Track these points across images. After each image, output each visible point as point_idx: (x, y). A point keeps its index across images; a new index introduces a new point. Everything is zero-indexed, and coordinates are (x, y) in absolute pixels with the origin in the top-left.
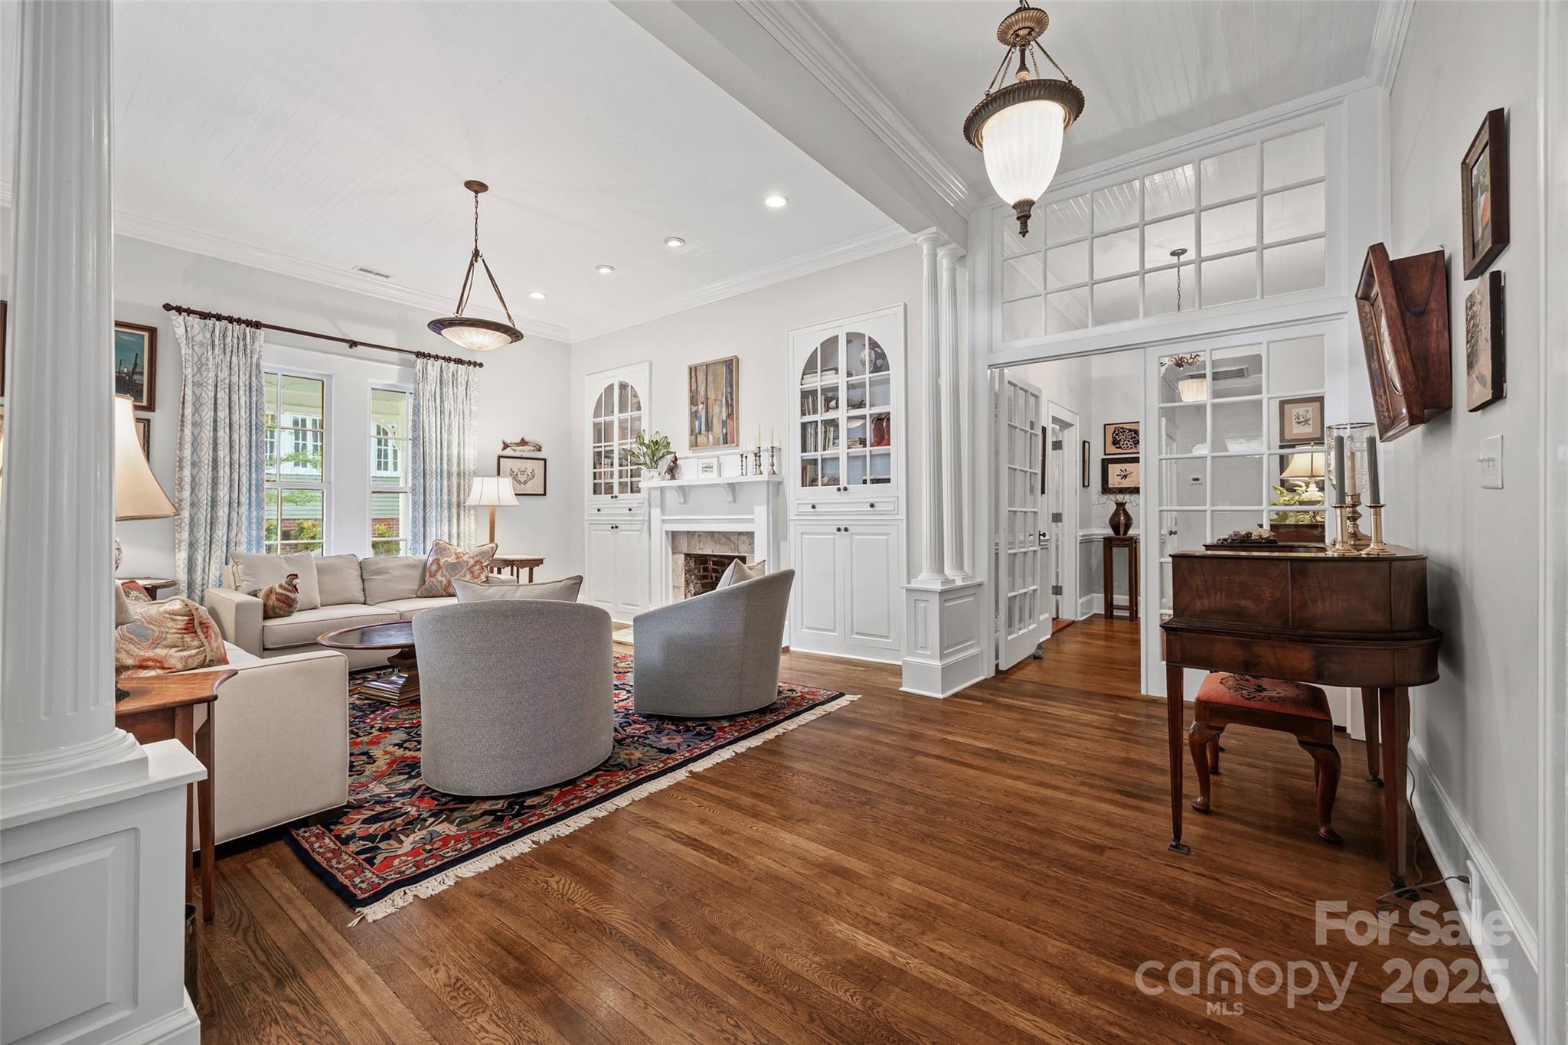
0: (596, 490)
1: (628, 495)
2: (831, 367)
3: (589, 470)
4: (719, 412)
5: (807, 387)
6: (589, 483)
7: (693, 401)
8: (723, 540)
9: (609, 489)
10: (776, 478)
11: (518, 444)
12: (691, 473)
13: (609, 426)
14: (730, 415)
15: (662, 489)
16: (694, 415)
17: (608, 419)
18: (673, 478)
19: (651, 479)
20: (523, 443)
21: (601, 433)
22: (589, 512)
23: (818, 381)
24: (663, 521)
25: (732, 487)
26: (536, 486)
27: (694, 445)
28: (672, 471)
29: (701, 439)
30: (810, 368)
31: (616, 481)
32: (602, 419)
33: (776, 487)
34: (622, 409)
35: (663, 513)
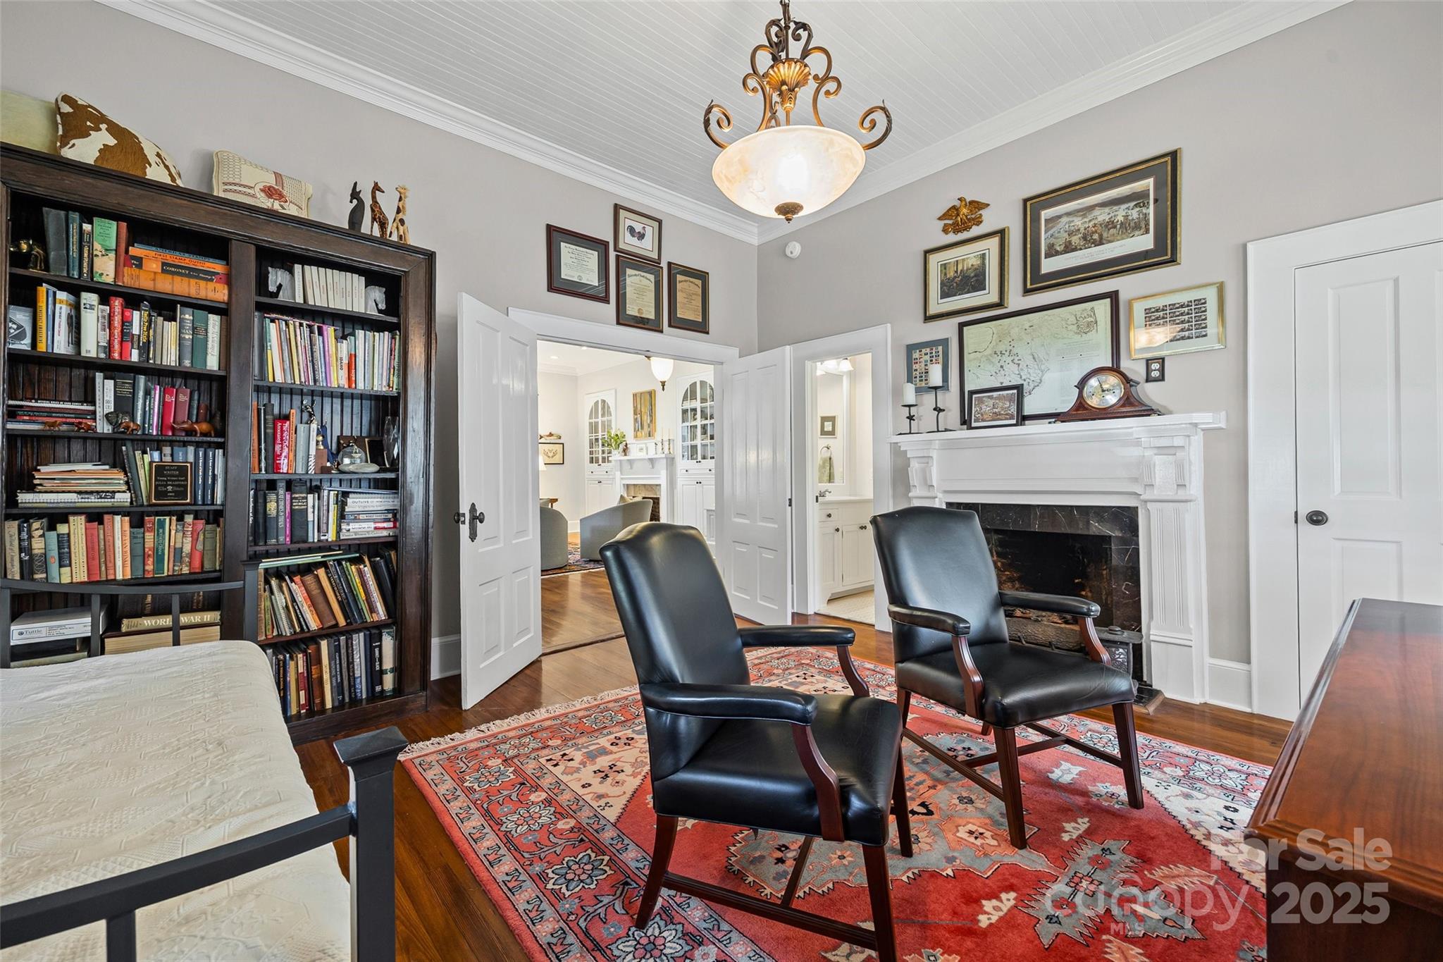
0: (591, 461)
1: (606, 464)
2: (693, 397)
3: (587, 449)
4: (646, 419)
5: (685, 407)
6: (587, 457)
7: (635, 413)
8: (650, 489)
9: (597, 461)
10: (671, 456)
11: (548, 436)
12: (634, 453)
13: (597, 423)
14: (651, 421)
15: (620, 461)
16: (636, 420)
17: (596, 420)
18: (625, 455)
19: (616, 455)
20: (551, 435)
21: (593, 428)
22: (587, 473)
23: (689, 405)
24: (622, 478)
25: (652, 461)
26: (558, 459)
27: (636, 437)
28: (625, 451)
29: (639, 433)
30: (685, 398)
31: (600, 456)
32: (593, 420)
33: (671, 461)
34: (603, 415)
35: (621, 474)
